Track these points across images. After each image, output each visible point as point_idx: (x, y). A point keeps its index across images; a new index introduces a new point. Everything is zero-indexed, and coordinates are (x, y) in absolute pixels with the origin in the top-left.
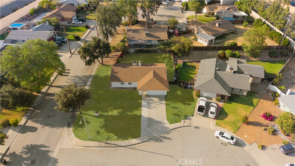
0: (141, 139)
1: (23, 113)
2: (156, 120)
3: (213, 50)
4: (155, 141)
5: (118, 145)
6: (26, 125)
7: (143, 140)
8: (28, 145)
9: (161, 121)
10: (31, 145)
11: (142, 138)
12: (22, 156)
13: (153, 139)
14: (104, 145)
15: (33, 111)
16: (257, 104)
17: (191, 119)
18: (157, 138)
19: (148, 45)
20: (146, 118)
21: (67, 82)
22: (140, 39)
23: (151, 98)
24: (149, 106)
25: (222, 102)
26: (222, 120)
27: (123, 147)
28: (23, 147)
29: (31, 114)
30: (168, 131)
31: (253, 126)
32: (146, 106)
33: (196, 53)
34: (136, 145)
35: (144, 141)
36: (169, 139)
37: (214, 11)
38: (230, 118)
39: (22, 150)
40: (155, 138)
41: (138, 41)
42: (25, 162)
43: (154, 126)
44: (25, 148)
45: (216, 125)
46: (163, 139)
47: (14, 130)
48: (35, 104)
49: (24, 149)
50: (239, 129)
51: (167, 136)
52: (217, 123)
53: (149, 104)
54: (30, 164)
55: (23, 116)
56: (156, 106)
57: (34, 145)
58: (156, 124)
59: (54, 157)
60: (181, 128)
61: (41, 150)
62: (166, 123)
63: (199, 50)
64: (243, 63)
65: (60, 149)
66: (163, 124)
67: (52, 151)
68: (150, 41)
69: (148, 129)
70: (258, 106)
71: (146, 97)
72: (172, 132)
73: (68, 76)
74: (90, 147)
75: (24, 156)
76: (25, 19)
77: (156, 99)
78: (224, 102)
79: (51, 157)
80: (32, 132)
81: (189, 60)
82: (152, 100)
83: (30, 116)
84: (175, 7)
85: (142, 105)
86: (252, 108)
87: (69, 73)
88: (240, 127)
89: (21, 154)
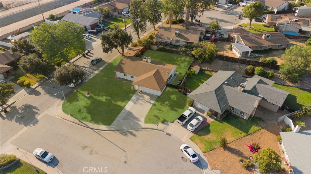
0: (109, 127)
1: (39, 79)
2: (134, 115)
3: (243, 64)
4: (121, 133)
5: (87, 126)
6: (35, 89)
7: (111, 128)
8: (27, 104)
9: (138, 118)
10: (29, 104)
11: (112, 126)
12: (19, 110)
13: (120, 131)
14: (77, 121)
15: (47, 80)
16: (253, 133)
17: (168, 125)
18: (125, 131)
19: (175, 45)
20: (127, 111)
21: (85, 64)
22: (168, 38)
23: (143, 95)
24: (137, 102)
25: (213, 118)
26: (200, 136)
27: (91, 128)
28: (23, 104)
29: (44, 82)
30: (139, 129)
31: (230, 153)
32: (134, 101)
33: (221, 62)
34: (102, 131)
35: (110, 130)
36: (134, 135)
37: (276, 21)
38: (210, 137)
39: (21, 106)
40: (122, 131)
41: (165, 39)
42: (18, 116)
43: (129, 120)
44: (24, 106)
45: (190, 139)
46: (129, 134)
47: (26, 91)
48: (51, 75)
49: (22, 106)
50: (211, 150)
51: (134, 132)
52: (192, 137)
53: (138, 99)
54: (19, 118)
55: (38, 82)
56: (143, 103)
57: (30, 105)
58: (132, 119)
59: (37, 119)
60: (153, 130)
61: (33, 110)
62: (141, 121)
63: (226, 61)
64: (266, 84)
65: (46, 114)
66: (139, 121)
67: (39, 114)
68: (178, 41)
69: (122, 121)
70: (253, 135)
71: (139, 93)
72: (142, 130)
73: (89, 58)
74: (66, 120)
75: (20, 111)
76: (87, 6)
77: (147, 97)
78: (216, 119)
79: (36, 118)
80: (36, 95)
81: (210, 68)
82: (143, 97)
83: (43, 83)
84: (236, 11)
85: (131, 99)
86: (244, 134)
87: (92, 56)
88: (214, 149)
89: (19, 109)
